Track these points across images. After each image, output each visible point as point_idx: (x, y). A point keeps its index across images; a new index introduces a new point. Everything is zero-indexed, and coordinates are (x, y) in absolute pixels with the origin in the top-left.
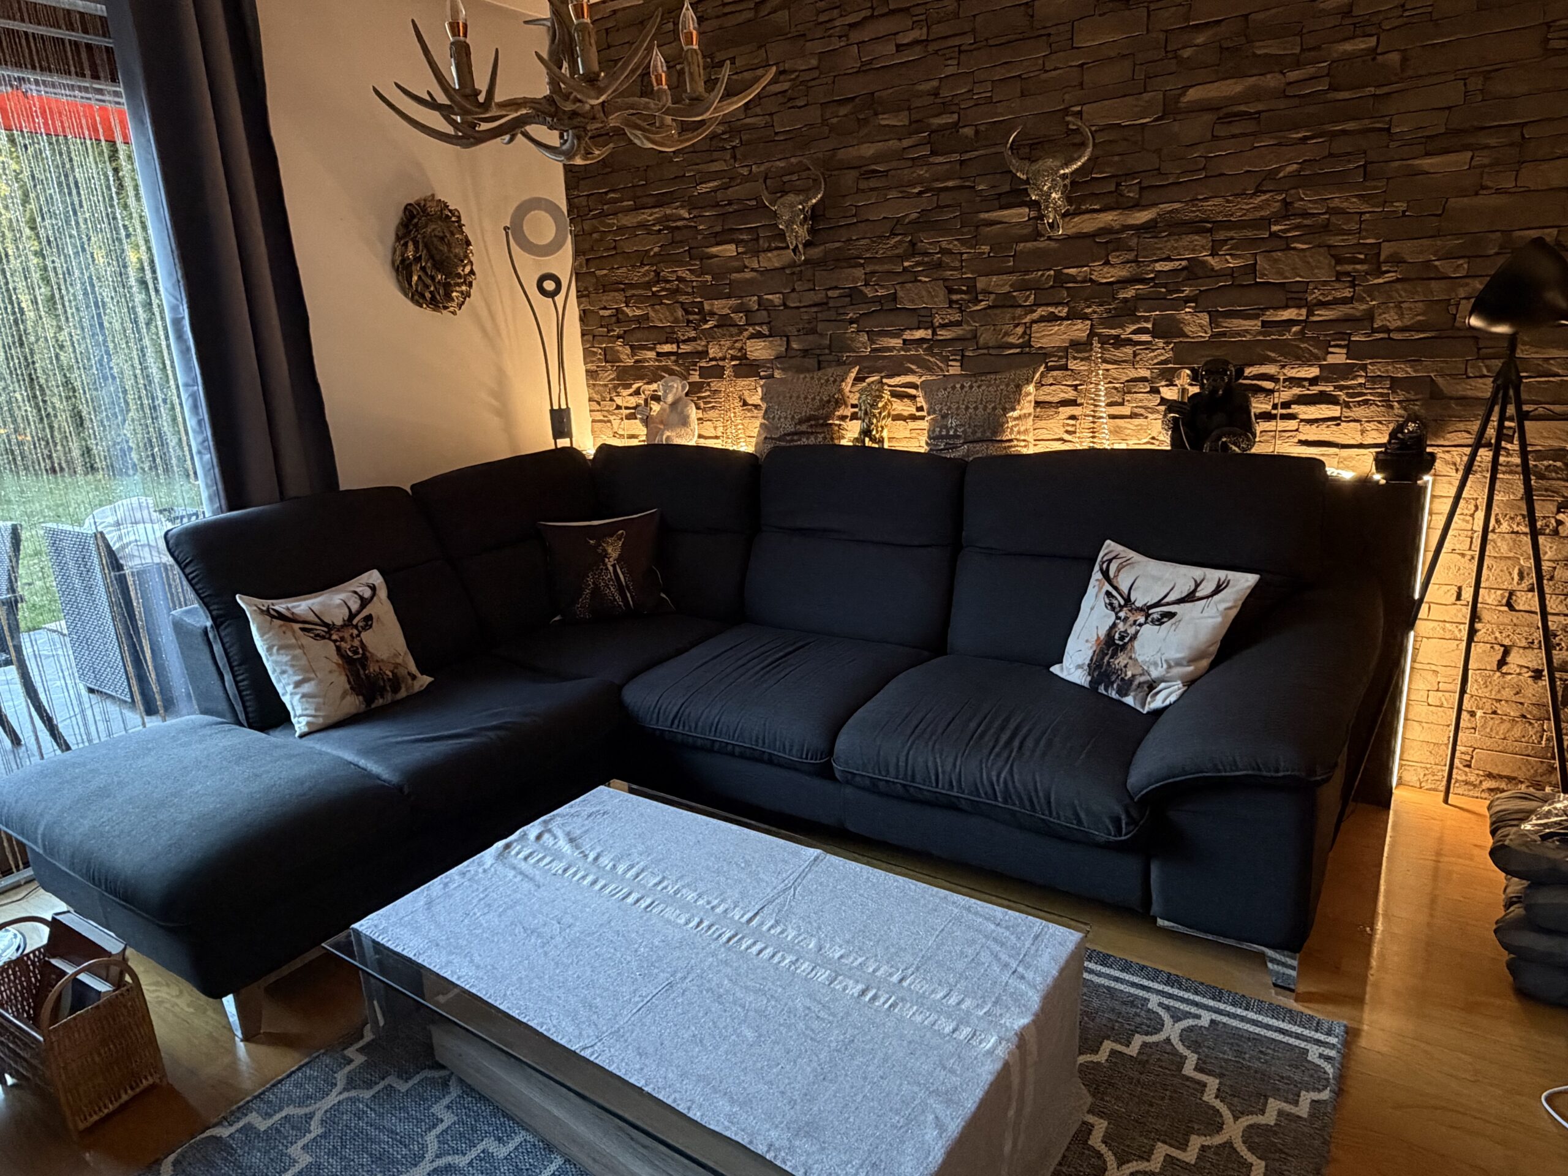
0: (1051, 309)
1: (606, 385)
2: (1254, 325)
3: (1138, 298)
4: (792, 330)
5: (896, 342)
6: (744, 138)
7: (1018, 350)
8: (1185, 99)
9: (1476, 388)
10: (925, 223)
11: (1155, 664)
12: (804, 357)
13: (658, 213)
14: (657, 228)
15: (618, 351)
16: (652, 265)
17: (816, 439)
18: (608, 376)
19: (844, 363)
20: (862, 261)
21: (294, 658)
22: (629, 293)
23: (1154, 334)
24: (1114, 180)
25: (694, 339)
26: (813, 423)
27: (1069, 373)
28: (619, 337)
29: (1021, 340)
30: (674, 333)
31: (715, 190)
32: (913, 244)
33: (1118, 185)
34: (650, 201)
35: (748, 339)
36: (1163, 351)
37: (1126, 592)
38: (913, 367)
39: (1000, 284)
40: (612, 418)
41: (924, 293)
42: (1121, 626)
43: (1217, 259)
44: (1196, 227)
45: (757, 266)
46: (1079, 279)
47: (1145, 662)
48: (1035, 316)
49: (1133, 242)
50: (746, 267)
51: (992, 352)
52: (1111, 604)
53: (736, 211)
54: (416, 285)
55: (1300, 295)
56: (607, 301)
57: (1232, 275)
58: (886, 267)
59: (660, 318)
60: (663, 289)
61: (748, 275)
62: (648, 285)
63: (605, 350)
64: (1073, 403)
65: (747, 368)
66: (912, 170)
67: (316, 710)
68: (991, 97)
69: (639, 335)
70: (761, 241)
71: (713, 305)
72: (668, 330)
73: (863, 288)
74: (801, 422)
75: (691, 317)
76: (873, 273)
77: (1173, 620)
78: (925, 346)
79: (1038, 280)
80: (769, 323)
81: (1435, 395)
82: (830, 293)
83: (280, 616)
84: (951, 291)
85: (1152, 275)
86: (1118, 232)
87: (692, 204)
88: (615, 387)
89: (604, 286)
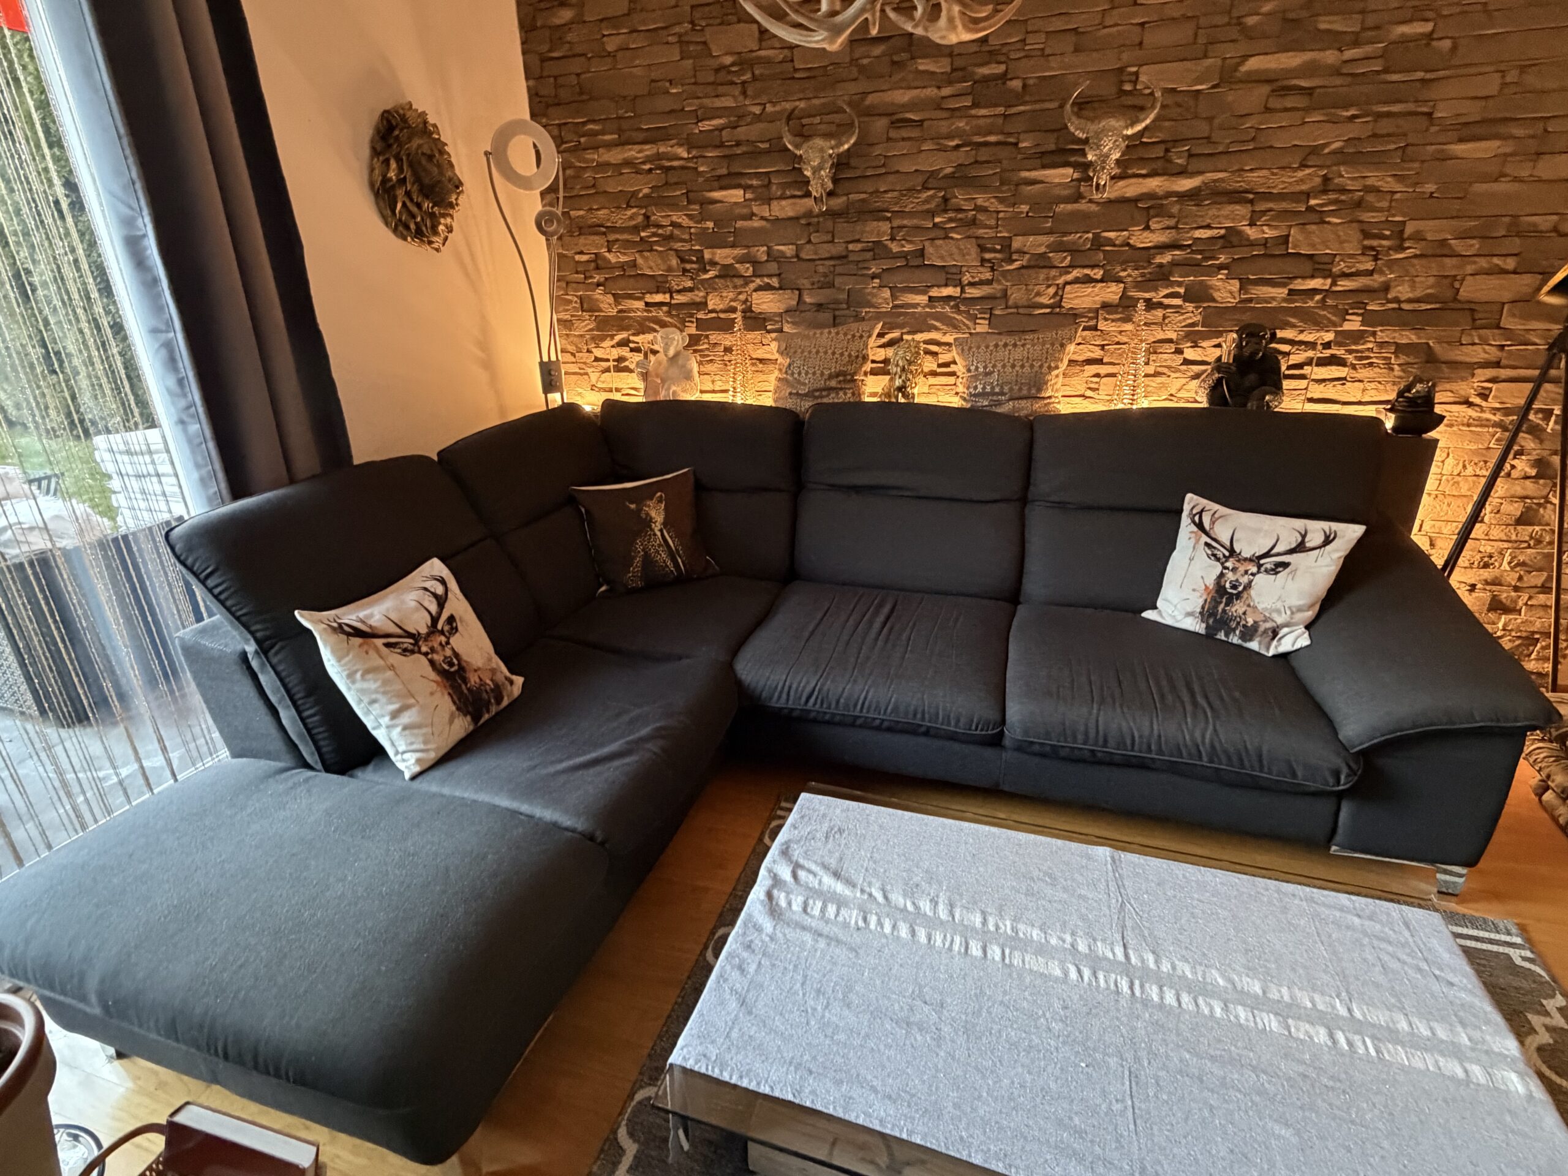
0: (1087, 271)
1: (581, 336)
2: (1282, 292)
3: (1174, 264)
4: (805, 283)
5: (922, 299)
6: (757, 72)
7: (1048, 310)
8: (1244, 69)
9: (1467, 355)
10: (962, 178)
11: (1278, 611)
12: (818, 311)
13: (649, 150)
14: (647, 167)
15: (597, 300)
16: (641, 207)
17: (845, 394)
18: (585, 325)
19: (863, 319)
20: (889, 215)
21: (385, 683)
22: (612, 237)
23: (1186, 298)
24: (1163, 147)
25: (691, 290)
26: (841, 378)
27: (1099, 333)
28: (598, 285)
29: (1052, 301)
30: (667, 282)
31: (720, 129)
32: (945, 200)
33: (1167, 150)
34: (641, 136)
35: (755, 290)
36: (1192, 314)
37: (1228, 544)
38: (938, 324)
39: (1037, 244)
40: (589, 370)
41: (955, 250)
42: (1230, 576)
43: (1254, 229)
44: (1235, 196)
45: (767, 214)
46: (1117, 242)
47: (1266, 609)
48: (1069, 277)
49: (1175, 209)
50: (755, 215)
51: (1021, 311)
52: (1214, 555)
53: (744, 154)
54: (400, 212)
55: (1325, 267)
56: (585, 245)
57: (1265, 245)
58: (915, 222)
59: (650, 265)
60: (654, 235)
61: (756, 223)
62: (636, 229)
63: (580, 298)
64: (1099, 361)
65: (755, 321)
66: (949, 122)
67: (425, 742)
68: (1043, 49)
69: (622, 283)
70: (774, 188)
71: (714, 254)
72: (660, 279)
73: (889, 243)
74: (830, 377)
75: (688, 266)
76: (901, 227)
77: (1288, 570)
78: (952, 303)
79: (1074, 243)
80: (779, 275)
81: (1430, 358)
82: (851, 247)
83: (357, 633)
84: (983, 249)
85: (1190, 242)
86: (1161, 198)
87: (690, 143)
88: (593, 338)
89: (580, 228)
